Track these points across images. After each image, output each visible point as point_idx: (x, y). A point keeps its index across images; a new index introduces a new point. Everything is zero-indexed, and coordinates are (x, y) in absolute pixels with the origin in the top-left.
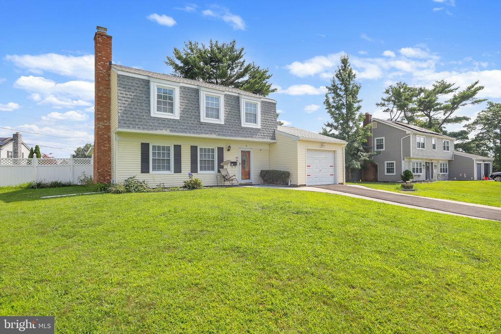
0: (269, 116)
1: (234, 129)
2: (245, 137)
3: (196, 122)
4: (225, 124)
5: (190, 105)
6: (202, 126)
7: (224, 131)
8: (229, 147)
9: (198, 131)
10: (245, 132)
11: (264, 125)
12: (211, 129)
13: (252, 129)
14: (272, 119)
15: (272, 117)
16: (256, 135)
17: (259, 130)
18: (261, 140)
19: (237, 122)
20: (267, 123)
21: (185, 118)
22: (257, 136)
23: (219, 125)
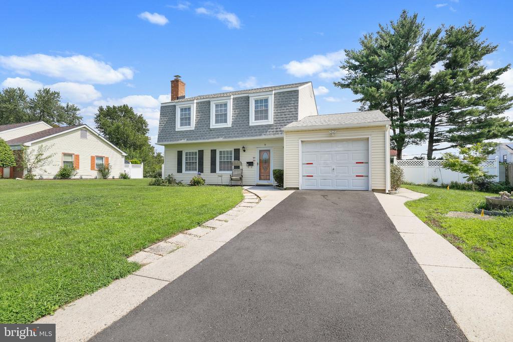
0: (288, 108)
1: (241, 129)
2: (252, 136)
3: (207, 129)
4: (232, 126)
5: (204, 115)
6: (211, 132)
7: (231, 133)
8: (243, 147)
9: (211, 136)
10: (253, 131)
11: (279, 119)
12: (218, 133)
13: (262, 126)
14: (291, 110)
15: (292, 107)
16: (266, 132)
17: (270, 126)
18: (272, 136)
19: (245, 122)
20: (283, 116)
21: (198, 128)
22: (268, 133)
23: (226, 128)
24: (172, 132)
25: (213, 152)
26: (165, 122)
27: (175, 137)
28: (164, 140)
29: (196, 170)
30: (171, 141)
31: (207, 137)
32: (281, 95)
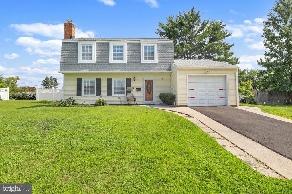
0: (167, 53)
1: (134, 65)
2: (144, 70)
3: (107, 63)
4: (127, 63)
5: (103, 53)
6: (110, 66)
7: (127, 67)
8: (134, 78)
9: (111, 69)
10: (143, 67)
11: (161, 60)
12: (116, 67)
13: (150, 64)
14: (169, 55)
15: (170, 53)
16: (153, 68)
17: (156, 64)
18: (158, 71)
19: (137, 60)
20: (164, 58)
21: (99, 62)
22: (154, 69)
23: (123, 64)
24: (75, 64)
25: (109, 81)
26: (67, 55)
27: (78, 67)
28: (67, 69)
29: (94, 93)
30: (73, 70)
31: (107, 69)
32: (162, 45)
